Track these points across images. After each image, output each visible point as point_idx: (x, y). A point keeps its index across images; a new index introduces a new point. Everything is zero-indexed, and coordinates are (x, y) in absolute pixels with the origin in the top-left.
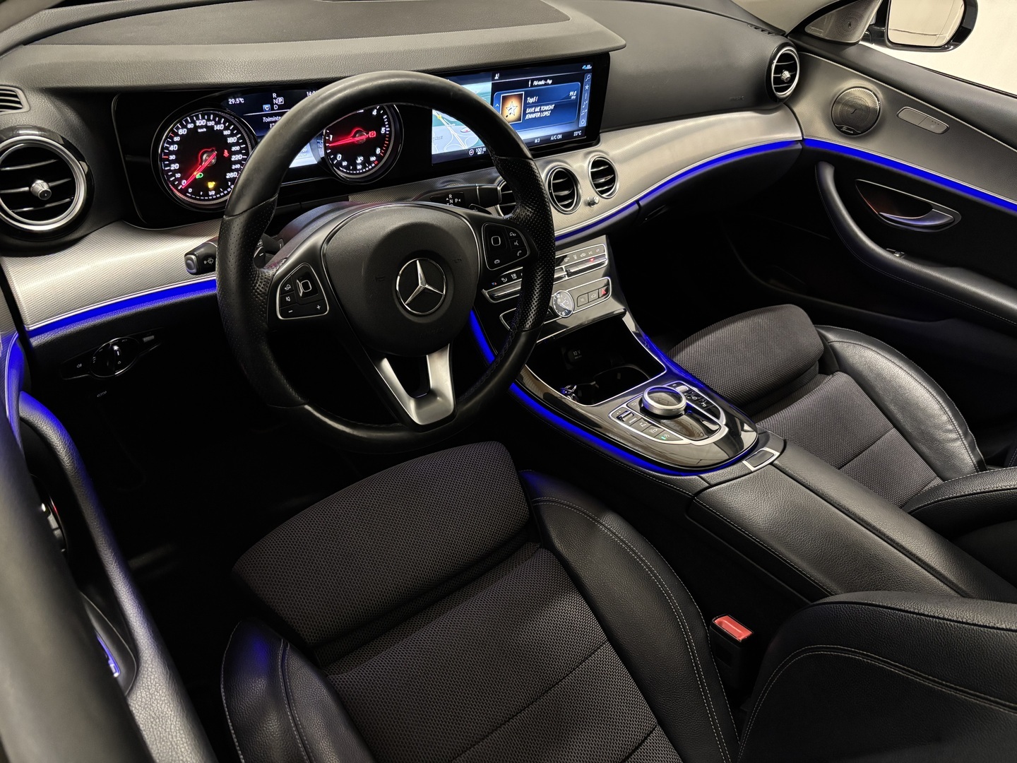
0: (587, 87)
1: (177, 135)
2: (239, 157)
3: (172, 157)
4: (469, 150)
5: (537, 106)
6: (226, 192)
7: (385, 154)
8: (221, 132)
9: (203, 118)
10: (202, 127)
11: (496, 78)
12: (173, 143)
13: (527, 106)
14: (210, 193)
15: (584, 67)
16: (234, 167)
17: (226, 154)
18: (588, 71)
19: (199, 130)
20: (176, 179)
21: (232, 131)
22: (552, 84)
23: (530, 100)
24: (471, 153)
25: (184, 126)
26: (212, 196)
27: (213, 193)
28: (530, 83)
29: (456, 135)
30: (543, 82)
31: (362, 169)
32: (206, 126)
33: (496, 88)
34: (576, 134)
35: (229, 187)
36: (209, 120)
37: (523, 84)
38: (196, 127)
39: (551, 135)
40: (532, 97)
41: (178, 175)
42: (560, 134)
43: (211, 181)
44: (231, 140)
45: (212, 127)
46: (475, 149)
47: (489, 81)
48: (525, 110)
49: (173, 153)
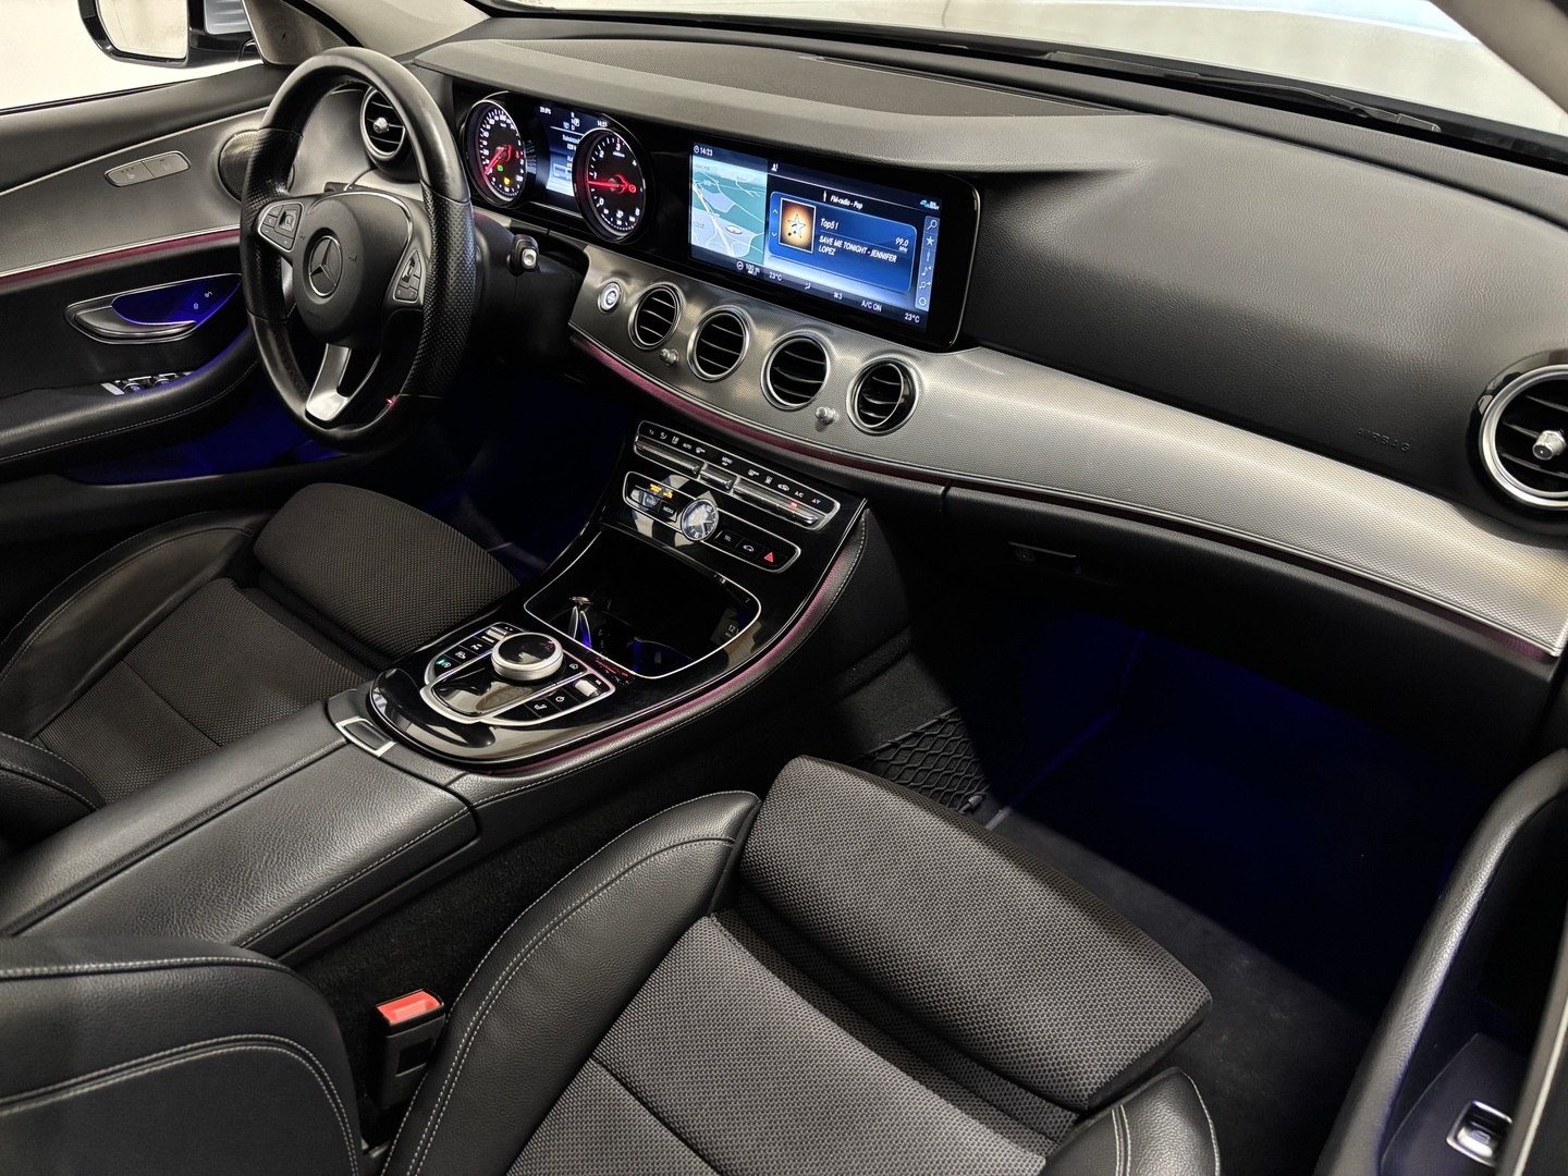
0: (930, 241)
1: (488, 123)
4: (738, 260)
5: (839, 238)
10: (503, 122)
11: (774, 169)
12: (486, 130)
13: (819, 231)
14: (506, 190)
15: (924, 202)
17: (518, 155)
18: (932, 213)
19: (502, 125)
20: (487, 165)
22: (862, 210)
23: (828, 225)
24: (740, 267)
26: (507, 193)
27: (508, 190)
28: (825, 195)
29: (720, 231)
30: (846, 202)
31: (622, 226)
32: (505, 122)
33: (774, 185)
34: (909, 317)
35: (519, 190)
37: (815, 194)
38: (500, 121)
39: (864, 298)
40: (829, 220)
41: (488, 162)
42: (879, 303)
43: (507, 178)
45: (511, 125)
46: (744, 263)
47: (765, 171)
48: (817, 237)
49: (484, 138)
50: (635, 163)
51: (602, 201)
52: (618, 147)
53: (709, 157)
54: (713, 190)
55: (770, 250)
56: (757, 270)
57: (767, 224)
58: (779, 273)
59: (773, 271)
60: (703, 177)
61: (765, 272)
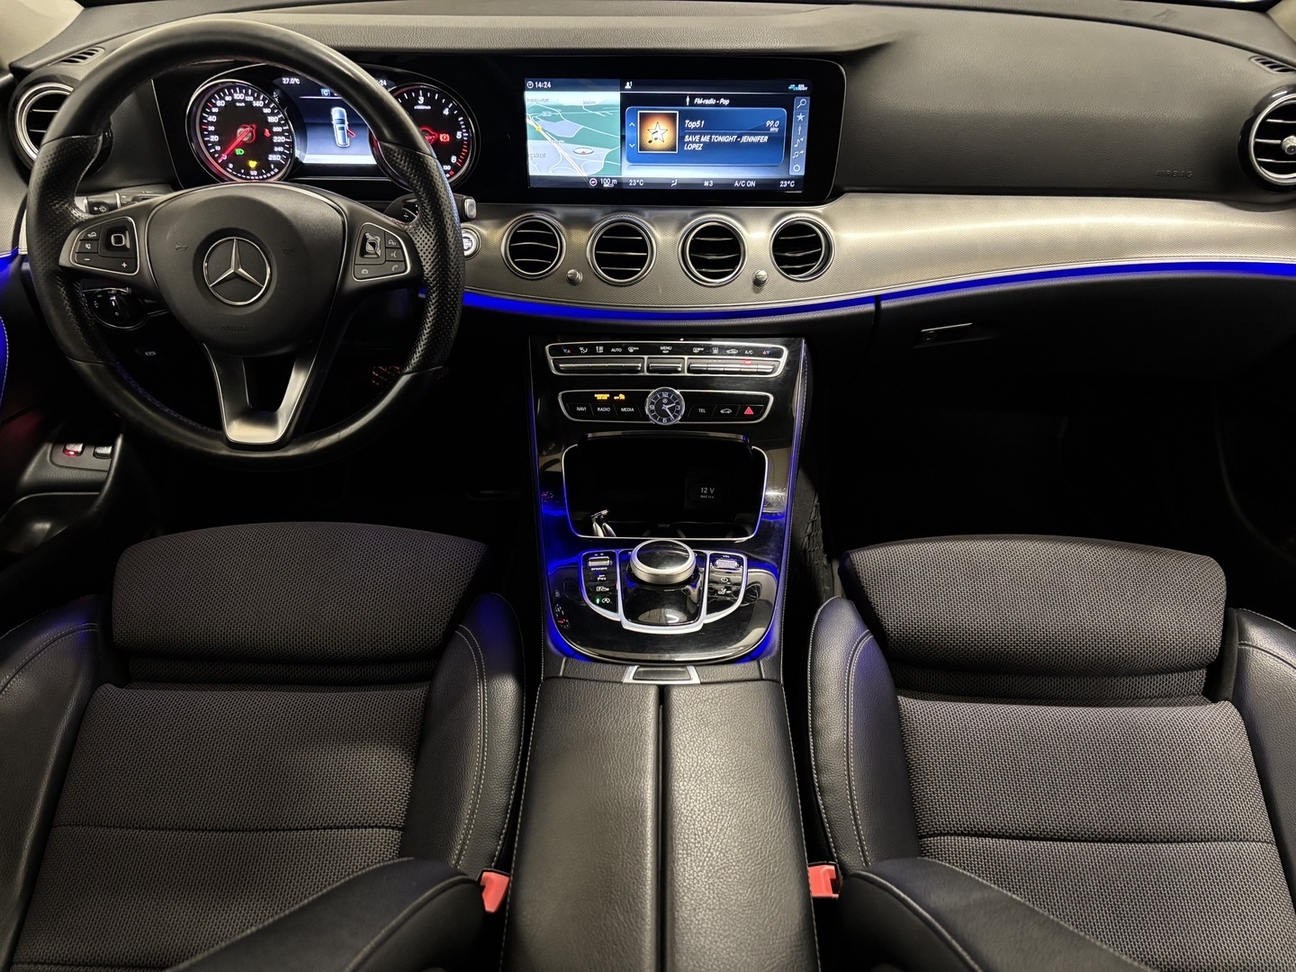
0: (800, 117)
1: (215, 106)
2: (281, 139)
4: (590, 178)
5: (705, 134)
6: (269, 175)
7: (463, 164)
8: (260, 109)
9: (241, 92)
10: (240, 101)
11: (628, 86)
12: (211, 113)
13: (684, 130)
14: (252, 173)
15: (792, 87)
16: (276, 149)
17: (267, 133)
18: (802, 94)
19: (238, 104)
20: (216, 152)
21: (273, 109)
22: (729, 106)
23: (692, 125)
24: (593, 183)
25: (221, 98)
26: (254, 176)
27: (255, 173)
28: (688, 99)
29: (566, 155)
30: (712, 101)
32: (244, 101)
33: (627, 101)
34: (784, 184)
35: (273, 170)
36: (246, 94)
37: (678, 101)
38: (234, 101)
39: (736, 180)
40: (693, 119)
41: (218, 148)
42: (751, 180)
43: (253, 160)
44: (271, 119)
45: (251, 102)
46: (598, 179)
47: (617, 91)
48: (682, 138)
49: (211, 123)
50: (446, 112)
52: (422, 99)
53: (548, 89)
54: (555, 119)
55: (629, 160)
56: (615, 181)
57: (623, 138)
58: (640, 179)
59: (633, 179)
60: (538, 109)
61: (624, 181)
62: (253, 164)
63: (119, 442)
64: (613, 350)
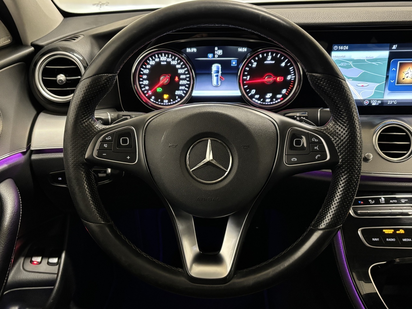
1: (148, 64)
2: (185, 82)
3: (145, 77)
4: (364, 100)
6: (174, 102)
7: (289, 94)
8: (175, 66)
9: (165, 56)
10: (163, 61)
11: (394, 47)
12: (146, 68)
14: (165, 101)
16: (180, 88)
17: (177, 79)
19: (162, 63)
20: (146, 90)
21: (182, 66)
24: (366, 103)
25: (153, 60)
26: (166, 103)
27: (167, 101)
31: (270, 102)
32: (166, 61)
33: (392, 56)
35: (177, 99)
36: (168, 57)
38: (160, 61)
41: (147, 88)
43: (166, 94)
44: (180, 71)
45: (170, 62)
46: (370, 100)
47: (387, 50)
49: (145, 74)
50: (283, 64)
51: (253, 91)
52: (270, 57)
53: (346, 50)
54: (349, 67)
55: (389, 89)
56: (380, 102)
57: (387, 77)
58: (394, 100)
59: (390, 100)
60: (340, 62)
61: (385, 102)
62: (166, 96)
63: (63, 255)
64: (391, 201)
